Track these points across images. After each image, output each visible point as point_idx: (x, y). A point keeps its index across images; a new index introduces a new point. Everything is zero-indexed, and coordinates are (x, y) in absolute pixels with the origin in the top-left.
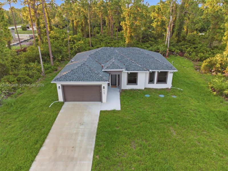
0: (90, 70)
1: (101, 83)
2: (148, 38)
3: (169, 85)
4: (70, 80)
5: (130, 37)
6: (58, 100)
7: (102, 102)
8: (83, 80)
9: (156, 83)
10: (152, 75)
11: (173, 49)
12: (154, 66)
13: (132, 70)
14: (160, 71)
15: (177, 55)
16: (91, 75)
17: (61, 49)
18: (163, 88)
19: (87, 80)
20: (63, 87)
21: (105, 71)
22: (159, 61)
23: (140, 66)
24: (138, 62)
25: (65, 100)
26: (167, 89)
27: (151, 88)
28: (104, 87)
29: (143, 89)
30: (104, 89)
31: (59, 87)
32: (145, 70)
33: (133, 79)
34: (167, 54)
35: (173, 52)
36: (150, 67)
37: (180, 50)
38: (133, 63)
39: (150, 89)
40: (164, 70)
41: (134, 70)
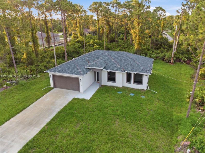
0: (75, 66)
1: (78, 76)
2: (162, 46)
3: (144, 86)
4: (57, 72)
5: (139, 43)
6: (50, 86)
7: (80, 92)
8: (66, 73)
9: (133, 84)
10: (129, 75)
11: (181, 57)
12: (131, 69)
13: (110, 70)
14: (136, 73)
15: (184, 62)
16: (73, 70)
17: (78, 50)
18: (139, 89)
19: (69, 73)
20: (54, 76)
21: (88, 68)
22: (138, 65)
23: (119, 67)
24: (120, 64)
25: (55, 86)
26: (143, 90)
27: (129, 87)
28: (81, 80)
29: (121, 87)
30: (81, 81)
31: (51, 76)
32: (121, 71)
33: (112, 77)
34: (172, 61)
35: (180, 59)
36: (127, 68)
37: (188, 58)
38: (115, 64)
39: (127, 88)
40: (138, 72)
41: (112, 70)
